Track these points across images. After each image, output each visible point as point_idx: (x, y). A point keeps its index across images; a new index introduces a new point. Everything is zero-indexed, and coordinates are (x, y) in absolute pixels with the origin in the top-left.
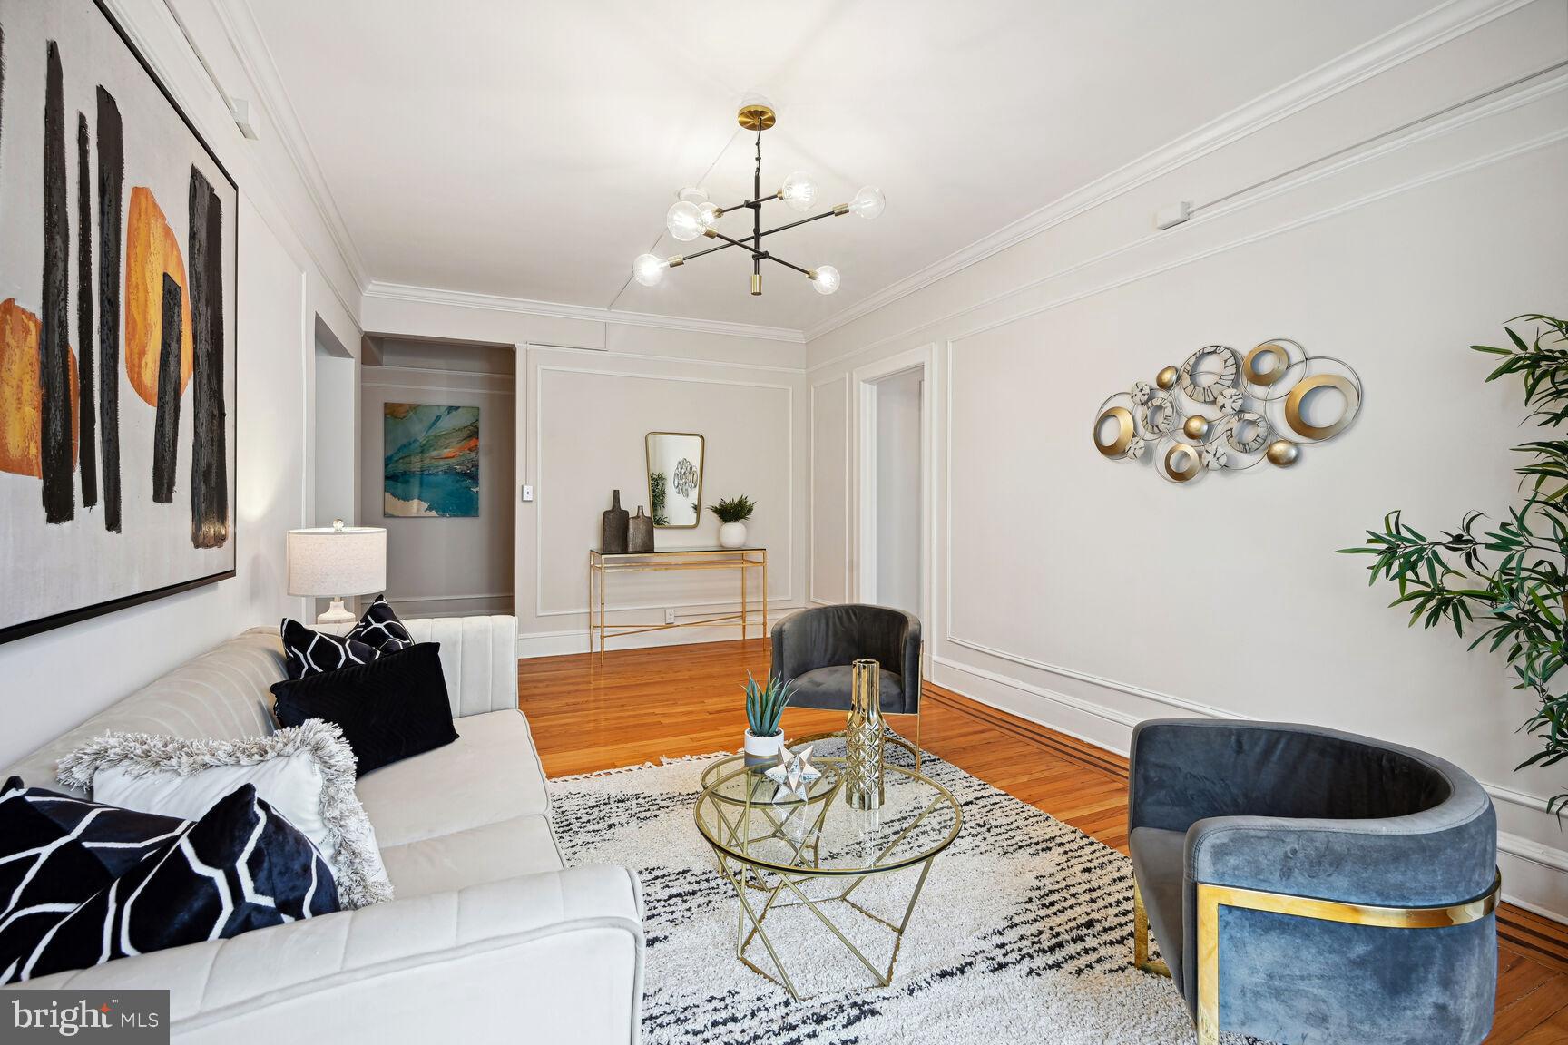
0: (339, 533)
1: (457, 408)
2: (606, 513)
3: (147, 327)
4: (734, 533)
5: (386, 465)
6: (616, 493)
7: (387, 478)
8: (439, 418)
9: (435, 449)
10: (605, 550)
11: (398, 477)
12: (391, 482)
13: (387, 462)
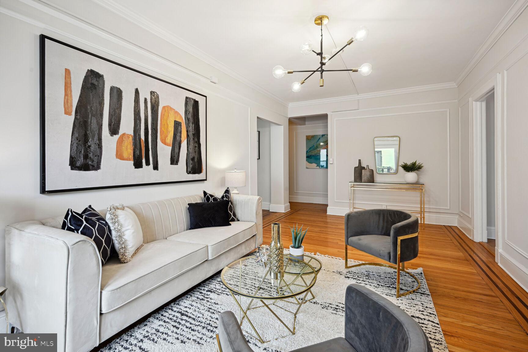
0: (235, 172)
1: (325, 135)
2: (355, 168)
3: (168, 132)
4: (411, 177)
5: (306, 153)
6: (360, 161)
7: (307, 157)
8: (320, 138)
9: (319, 148)
10: (355, 181)
11: (309, 157)
12: (307, 158)
13: (307, 152)
